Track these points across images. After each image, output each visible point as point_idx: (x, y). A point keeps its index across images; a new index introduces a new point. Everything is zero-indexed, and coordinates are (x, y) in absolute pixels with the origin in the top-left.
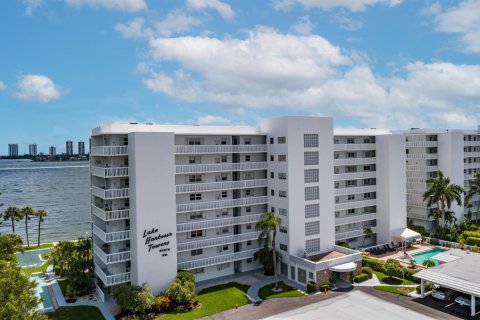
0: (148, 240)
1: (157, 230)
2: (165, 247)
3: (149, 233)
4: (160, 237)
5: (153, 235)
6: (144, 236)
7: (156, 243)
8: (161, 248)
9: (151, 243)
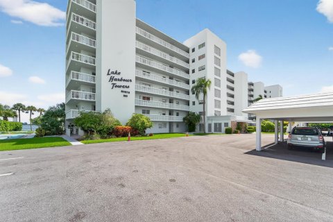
0: (112, 79)
1: (119, 73)
2: (125, 89)
3: (113, 73)
4: (121, 80)
5: (116, 77)
6: (108, 74)
7: (118, 83)
8: (122, 89)
9: (114, 82)
